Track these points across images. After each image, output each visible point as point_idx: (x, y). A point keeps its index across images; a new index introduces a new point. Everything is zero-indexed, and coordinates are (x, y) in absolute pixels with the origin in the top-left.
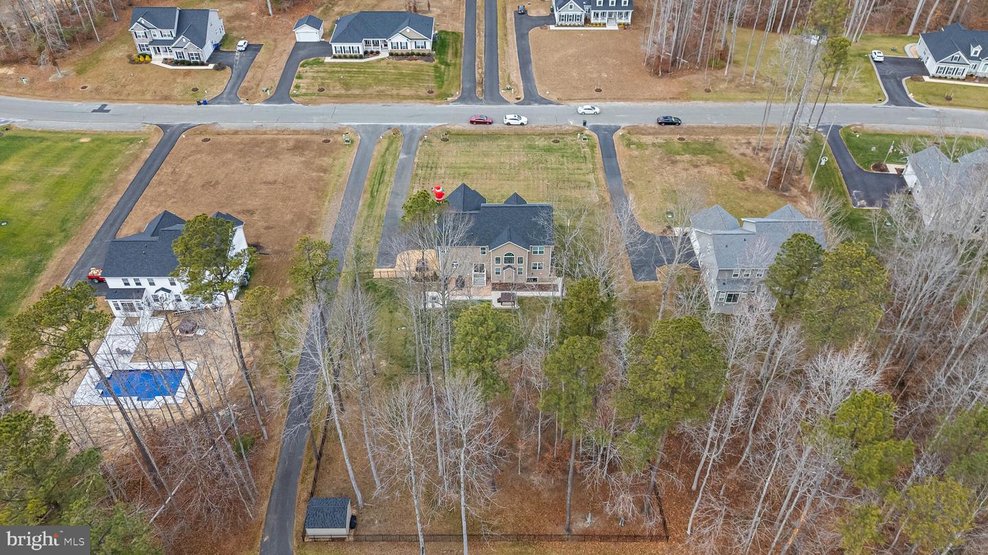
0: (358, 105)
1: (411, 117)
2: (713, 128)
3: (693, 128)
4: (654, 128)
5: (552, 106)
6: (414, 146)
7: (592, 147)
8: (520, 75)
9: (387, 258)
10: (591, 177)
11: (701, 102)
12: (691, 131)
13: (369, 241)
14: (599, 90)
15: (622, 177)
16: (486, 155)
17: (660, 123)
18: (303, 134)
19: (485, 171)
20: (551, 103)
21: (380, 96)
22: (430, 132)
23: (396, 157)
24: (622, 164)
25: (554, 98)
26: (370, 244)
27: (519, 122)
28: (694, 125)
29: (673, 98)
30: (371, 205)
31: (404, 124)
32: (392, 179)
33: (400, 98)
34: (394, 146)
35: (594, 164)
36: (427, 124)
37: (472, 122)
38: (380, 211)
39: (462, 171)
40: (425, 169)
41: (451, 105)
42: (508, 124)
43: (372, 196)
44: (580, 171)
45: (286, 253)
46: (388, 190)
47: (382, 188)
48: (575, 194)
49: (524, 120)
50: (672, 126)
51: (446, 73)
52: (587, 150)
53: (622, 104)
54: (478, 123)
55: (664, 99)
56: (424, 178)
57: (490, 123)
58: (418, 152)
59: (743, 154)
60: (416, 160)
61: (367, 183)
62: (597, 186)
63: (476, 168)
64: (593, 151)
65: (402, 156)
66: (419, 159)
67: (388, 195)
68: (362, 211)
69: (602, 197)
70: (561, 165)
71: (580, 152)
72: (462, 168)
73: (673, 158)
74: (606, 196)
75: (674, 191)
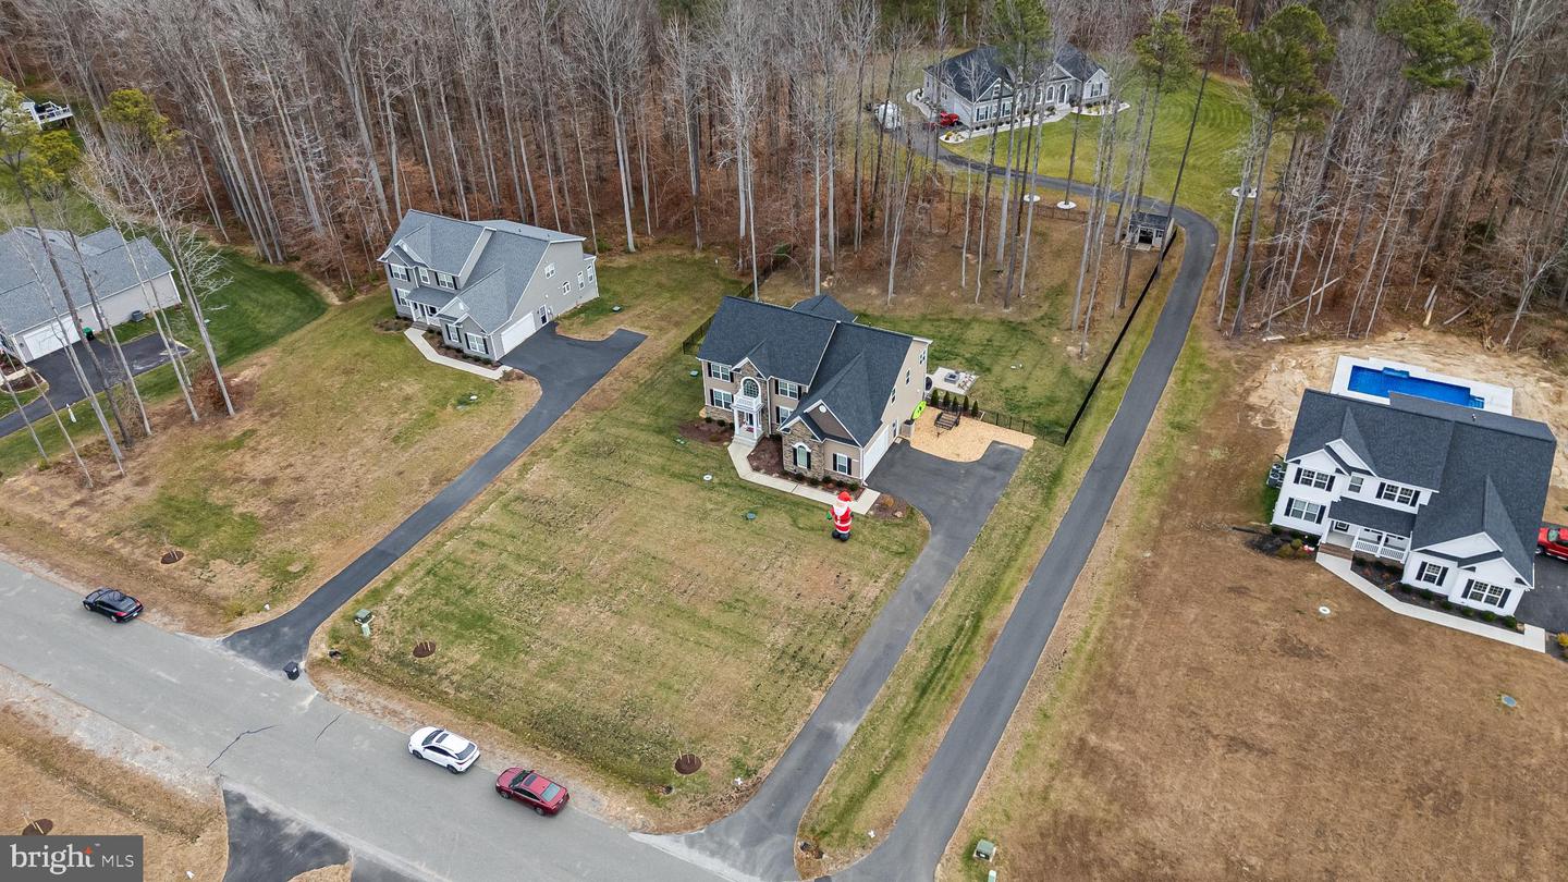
6: (792, 762)
7: (381, 593)
13: (1023, 507)
16: (633, 657)
22: (709, 814)
23: (864, 736)
30: (990, 591)
32: (910, 649)
34: (847, 790)
35: (437, 547)
36: (692, 855)
38: (977, 565)
39: (729, 619)
40: (814, 659)
43: (978, 618)
45: (1197, 528)
46: (935, 618)
47: (944, 635)
56: (833, 625)
58: (797, 730)
60: (818, 696)
61: (978, 665)
62: (502, 493)
63: (692, 617)
64: (389, 585)
65: (845, 730)
66: (809, 701)
67: (942, 602)
68: (1013, 584)
69: (525, 469)
70: (502, 567)
71: (420, 592)
72: (724, 631)
73: (275, 511)
74: (512, 471)
75: (396, 440)
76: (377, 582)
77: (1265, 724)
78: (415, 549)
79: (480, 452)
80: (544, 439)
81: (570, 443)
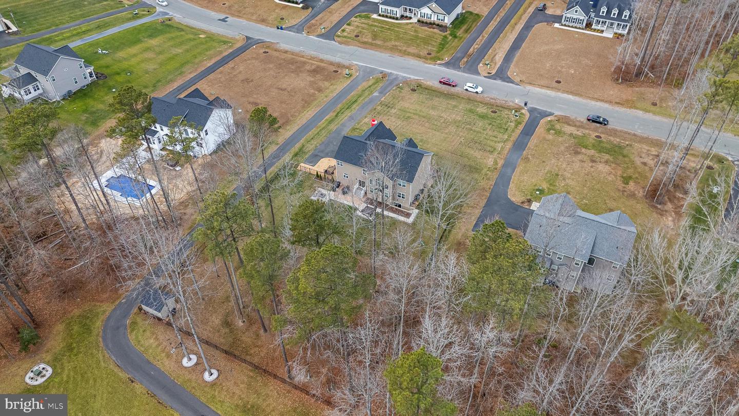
0: (373, 52)
1: (403, 69)
2: (635, 135)
3: (616, 130)
4: (582, 122)
5: (511, 84)
6: (389, 89)
7: (518, 123)
8: (504, 56)
9: (315, 158)
10: (499, 146)
11: (641, 112)
12: (614, 132)
13: (312, 144)
14: (558, 82)
15: (524, 152)
16: (434, 108)
17: (589, 120)
18: (325, 63)
19: (424, 119)
20: (512, 82)
21: (394, 49)
22: (406, 82)
23: (372, 92)
24: (533, 141)
25: (517, 79)
26: (310, 147)
27: (475, 91)
28: (619, 128)
29: (617, 103)
30: (331, 122)
31: (392, 72)
32: (358, 108)
33: (405, 53)
34: (376, 85)
35: (510, 136)
36: (409, 76)
37: (440, 82)
38: (333, 127)
39: (408, 115)
41: (437, 67)
42: (467, 90)
43: (336, 116)
44: (495, 139)
46: (349, 114)
47: (347, 112)
48: (477, 154)
49: (480, 89)
50: (598, 125)
51: (450, 43)
52: (513, 125)
53: (571, 97)
54: (444, 83)
55: (610, 102)
56: (378, 113)
57: (453, 86)
58: (388, 94)
59: (645, 164)
60: (383, 99)
61: (340, 106)
62: (499, 153)
63: (419, 116)
64: (516, 126)
65: (376, 94)
66: (385, 99)
67: (346, 118)
68: (324, 123)
69: (496, 163)
70: (484, 130)
71: (506, 124)
72: (409, 112)
73: (579, 150)
74: (501, 163)
75: (557, 175)
76: (521, 127)
77: (274, 92)
78: (517, 136)
79: (518, 170)
80: (495, 176)
81: (484, 174)
